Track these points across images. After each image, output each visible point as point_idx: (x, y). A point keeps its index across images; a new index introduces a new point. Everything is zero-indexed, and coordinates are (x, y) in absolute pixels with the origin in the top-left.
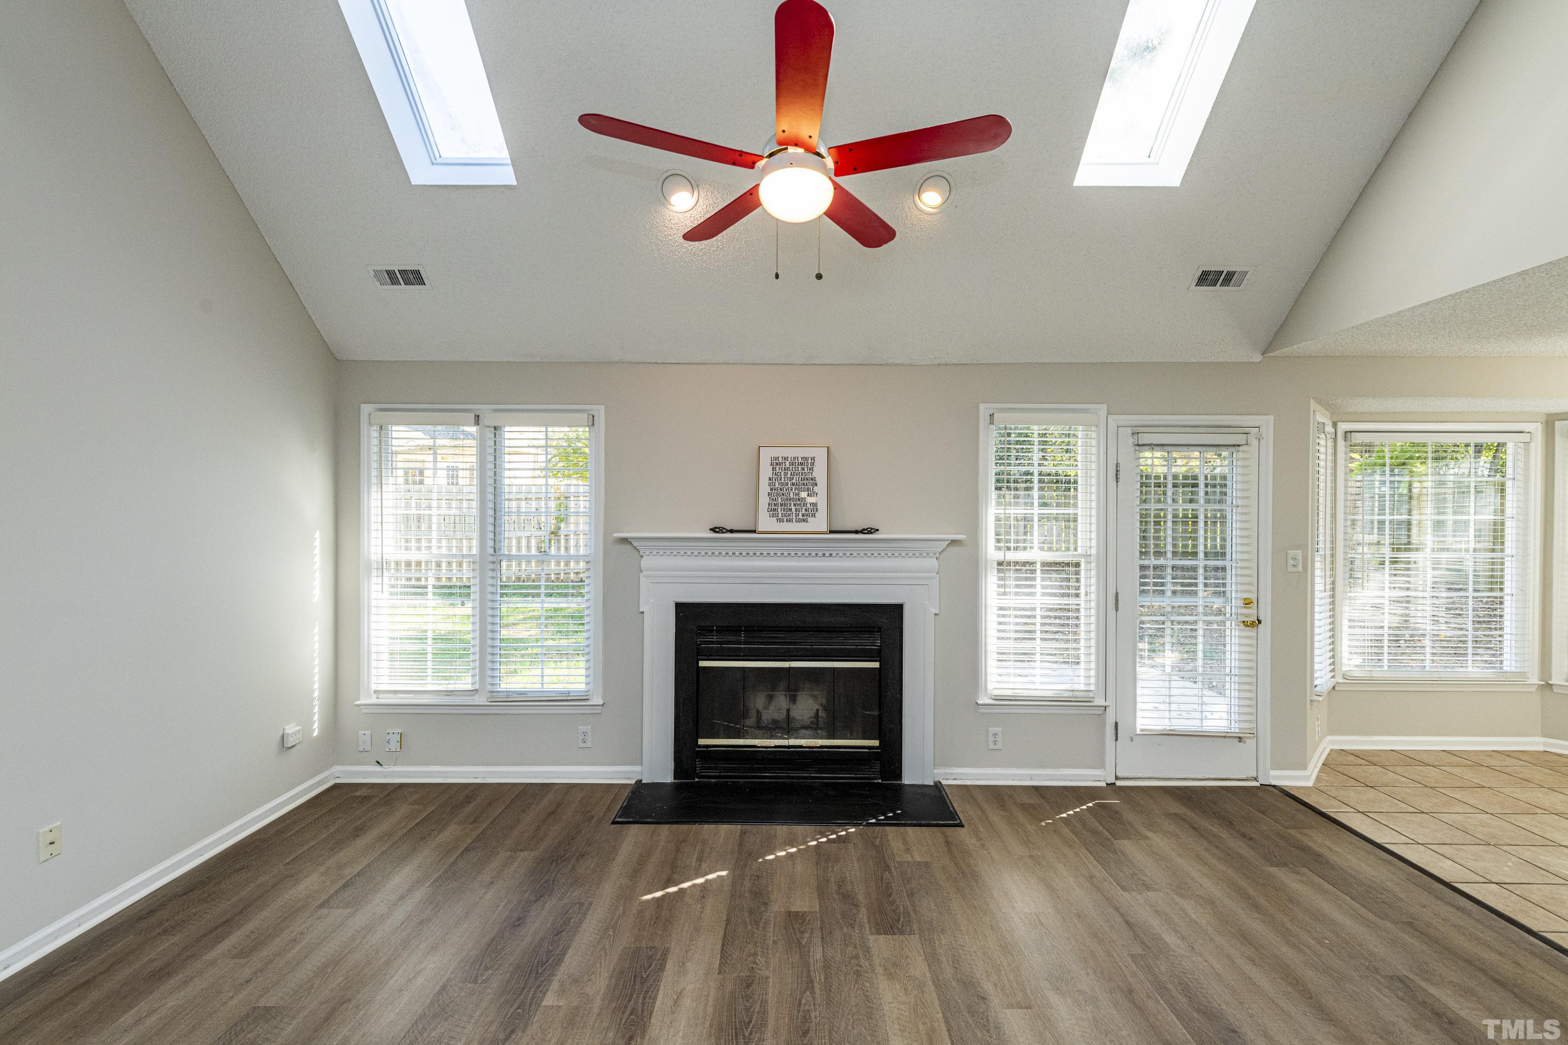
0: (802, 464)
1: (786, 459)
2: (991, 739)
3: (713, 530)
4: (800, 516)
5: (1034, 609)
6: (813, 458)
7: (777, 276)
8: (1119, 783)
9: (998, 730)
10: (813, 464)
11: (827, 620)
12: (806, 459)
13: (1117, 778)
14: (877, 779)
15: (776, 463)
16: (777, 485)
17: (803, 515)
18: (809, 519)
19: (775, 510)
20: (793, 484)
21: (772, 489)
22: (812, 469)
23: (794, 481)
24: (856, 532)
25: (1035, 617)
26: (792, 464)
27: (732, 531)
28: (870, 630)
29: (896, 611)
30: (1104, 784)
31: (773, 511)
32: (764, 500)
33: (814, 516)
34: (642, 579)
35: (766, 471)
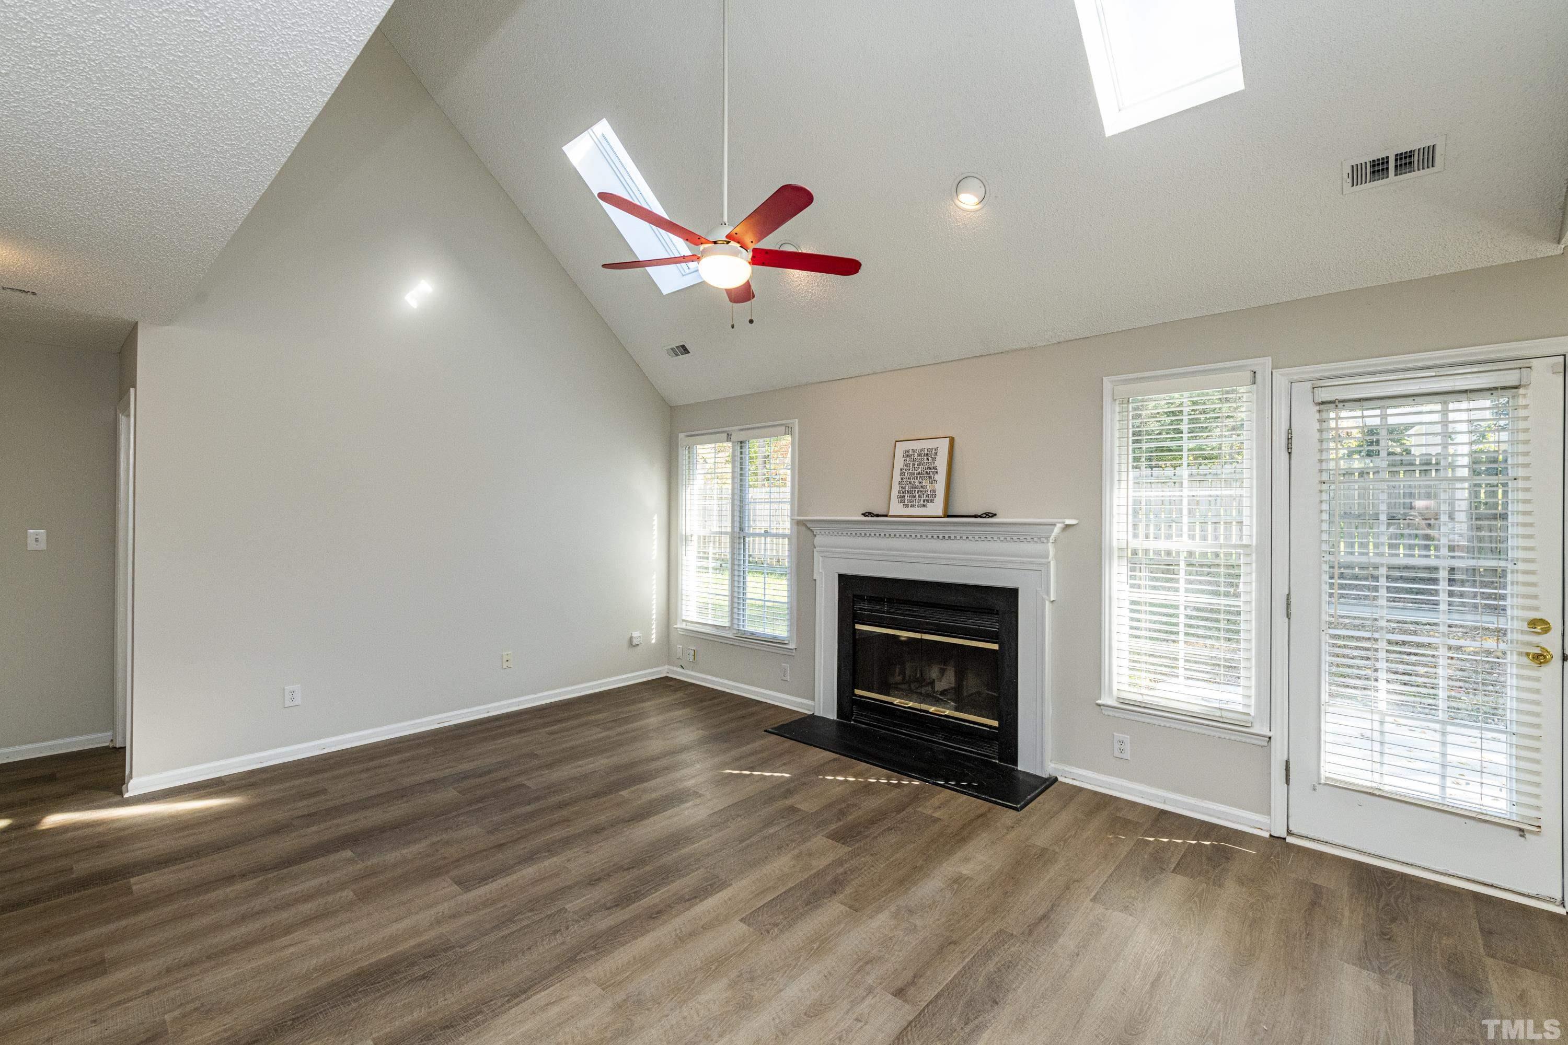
0: (927, 455)
1: (915, 451)
2: (1117, 746)
3: (864, 515)
4: (922, 502)
5: (1177, 607)
6: (936, 449)
7: (733, 327)
8: (1290, 840)
9: (1127, 738)
10: (936, 454)
11: (951, 598)
12: (930, 450)
13: (1289, 833)
14: (994, 758)
15: (907, 455)
16: (906, 475)
17: (924, 501)
18: (929, 504)
19: (903, 497)
20: (919, 473)
21: (902, 479)
22: (934, 459)
23: (920, 470)
24: (976, 516)
25: (1177, 616)
26: (919, 455)
27: (878, 516)
28: (990, 611)
29: (1012, 594)
30: (1267, 835)
31: (901, 497)
32: (896, 488)
33: (932, 501)
34: (816, 554)
35: (899, 463)
